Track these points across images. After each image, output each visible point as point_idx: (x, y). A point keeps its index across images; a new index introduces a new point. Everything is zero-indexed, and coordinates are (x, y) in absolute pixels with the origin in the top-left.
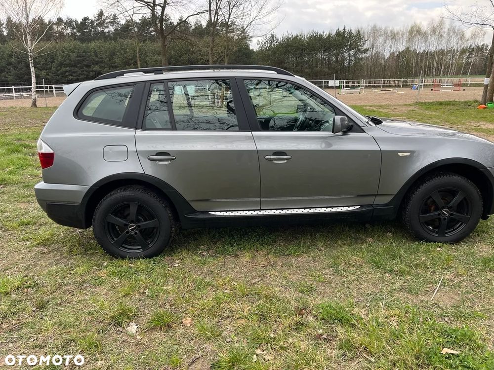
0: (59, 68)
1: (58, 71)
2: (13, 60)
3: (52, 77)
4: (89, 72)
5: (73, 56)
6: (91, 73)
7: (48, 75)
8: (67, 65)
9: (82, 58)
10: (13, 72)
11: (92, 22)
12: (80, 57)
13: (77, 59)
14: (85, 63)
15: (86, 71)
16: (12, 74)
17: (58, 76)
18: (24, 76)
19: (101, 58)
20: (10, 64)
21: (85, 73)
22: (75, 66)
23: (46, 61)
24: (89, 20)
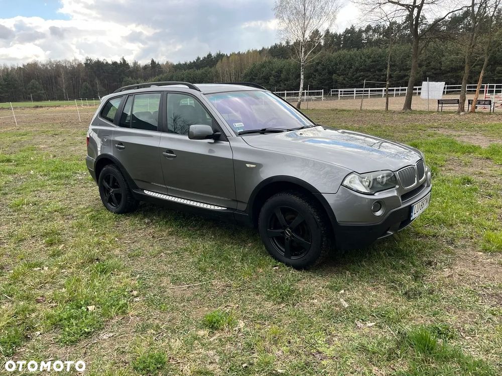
0: (355, 73)
1: (353, 76)
2: (319, 67)
3: (348, 82)
4: (380, 76)
5: (369, 61)
6: (382, 76)
7: (345, 80)
8: (362, 70)
9: (376, 63)
10: (318, 77)
11: (399, 26)
12: (375, 62)
13: (371, 64)
14: (378, 67)
15: (377, 75)
16: (316, 80)
17: (353, 80)
18: (325, 82)
19: (395, 61)
20: (316, 70)
21: (376, 76)
22: (369, 71)
23: (345, 67)
24: (396, 24)
